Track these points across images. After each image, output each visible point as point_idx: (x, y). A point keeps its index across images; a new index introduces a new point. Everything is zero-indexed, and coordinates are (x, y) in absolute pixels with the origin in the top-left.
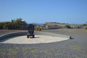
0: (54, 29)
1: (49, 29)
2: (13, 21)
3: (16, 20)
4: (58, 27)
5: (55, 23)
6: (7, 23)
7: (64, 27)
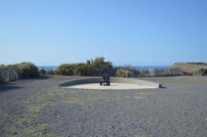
0: (168, 75)
1: (157, 76)
2: (89, 62)
3: (94, 60)
4: (180, 73)
5: (200, 63)
6: (80, 65)
7: (196, 73)
